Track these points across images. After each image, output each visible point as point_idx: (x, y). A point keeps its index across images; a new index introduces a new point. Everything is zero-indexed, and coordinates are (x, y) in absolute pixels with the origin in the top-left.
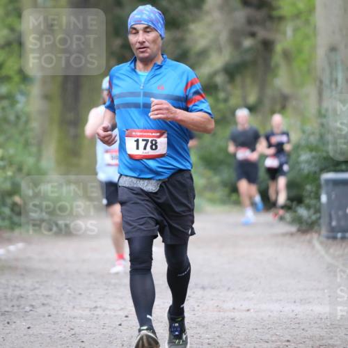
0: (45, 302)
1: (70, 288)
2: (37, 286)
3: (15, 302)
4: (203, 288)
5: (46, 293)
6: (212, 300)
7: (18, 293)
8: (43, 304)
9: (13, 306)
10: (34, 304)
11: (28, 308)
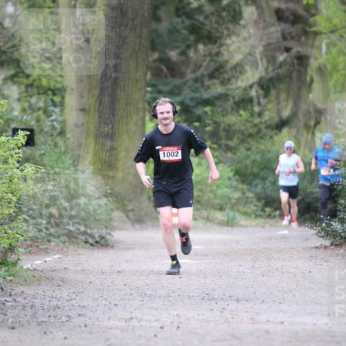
0: (82, 313)
1: (106, 299)
2: (74, 296)
3: (51, 313)
4: (238, 300)
5: (82, 304)
6: (246, 312)
7: (54, 303)
8: (79, 315)
9: (50, 316)
10: (70, 314)
11: (64, 319)
